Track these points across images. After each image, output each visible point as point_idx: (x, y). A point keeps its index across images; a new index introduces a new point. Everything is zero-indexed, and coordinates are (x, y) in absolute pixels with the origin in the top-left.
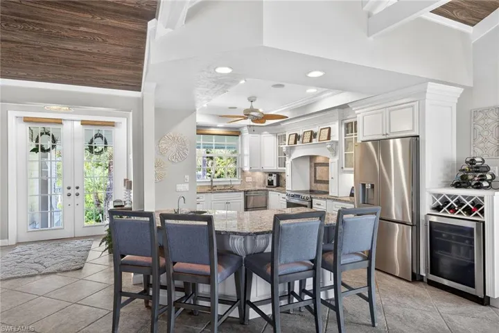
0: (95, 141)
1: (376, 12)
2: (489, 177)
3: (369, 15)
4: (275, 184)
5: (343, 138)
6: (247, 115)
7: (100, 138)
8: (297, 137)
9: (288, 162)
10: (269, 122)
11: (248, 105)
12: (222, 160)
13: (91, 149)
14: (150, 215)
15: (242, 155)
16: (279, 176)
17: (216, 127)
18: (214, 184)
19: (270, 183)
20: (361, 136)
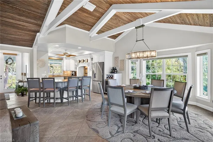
0: (8, 60)
1: (92, 36)
2: (116, 71)
3: (91, 37)
4: (74, 75)
5: (91, 62)
6: (65, 54)
7: (10, 59)
8: (80, 61)
9: (77, 68)
10: (71, 57)
11: (65, 52)
12: (56, 68)
13: (7, 63)
14: (39, 79)
15: (63, 66)
16: (75, 72)
17: (55, 57)
18: (54, 75)
19: (73, 74)
20: (93, 62)
